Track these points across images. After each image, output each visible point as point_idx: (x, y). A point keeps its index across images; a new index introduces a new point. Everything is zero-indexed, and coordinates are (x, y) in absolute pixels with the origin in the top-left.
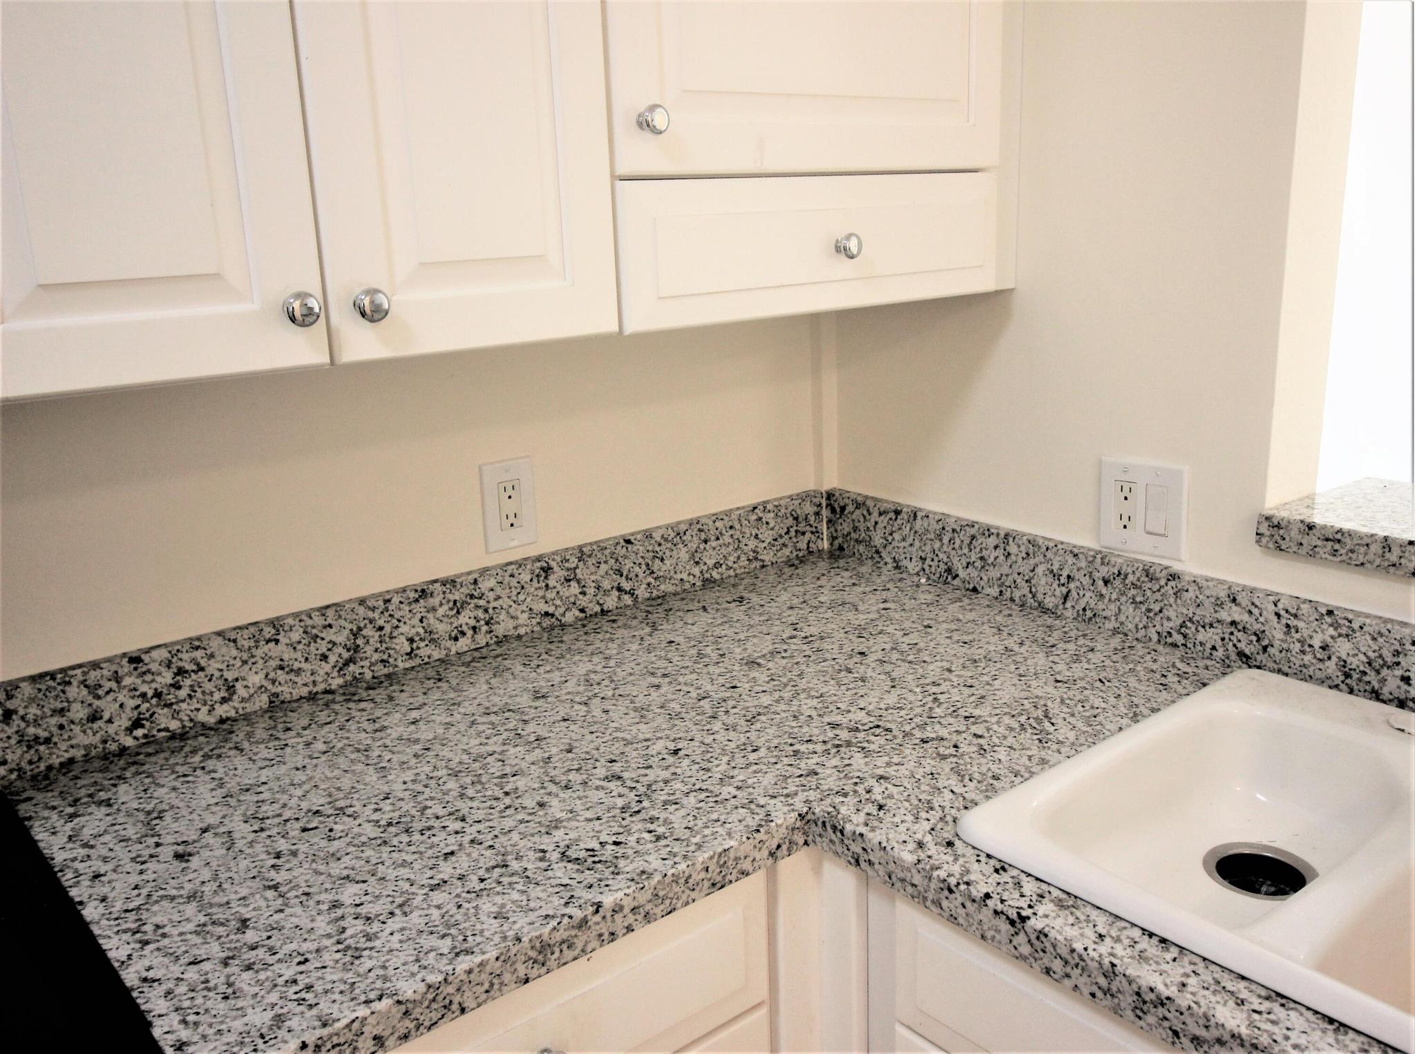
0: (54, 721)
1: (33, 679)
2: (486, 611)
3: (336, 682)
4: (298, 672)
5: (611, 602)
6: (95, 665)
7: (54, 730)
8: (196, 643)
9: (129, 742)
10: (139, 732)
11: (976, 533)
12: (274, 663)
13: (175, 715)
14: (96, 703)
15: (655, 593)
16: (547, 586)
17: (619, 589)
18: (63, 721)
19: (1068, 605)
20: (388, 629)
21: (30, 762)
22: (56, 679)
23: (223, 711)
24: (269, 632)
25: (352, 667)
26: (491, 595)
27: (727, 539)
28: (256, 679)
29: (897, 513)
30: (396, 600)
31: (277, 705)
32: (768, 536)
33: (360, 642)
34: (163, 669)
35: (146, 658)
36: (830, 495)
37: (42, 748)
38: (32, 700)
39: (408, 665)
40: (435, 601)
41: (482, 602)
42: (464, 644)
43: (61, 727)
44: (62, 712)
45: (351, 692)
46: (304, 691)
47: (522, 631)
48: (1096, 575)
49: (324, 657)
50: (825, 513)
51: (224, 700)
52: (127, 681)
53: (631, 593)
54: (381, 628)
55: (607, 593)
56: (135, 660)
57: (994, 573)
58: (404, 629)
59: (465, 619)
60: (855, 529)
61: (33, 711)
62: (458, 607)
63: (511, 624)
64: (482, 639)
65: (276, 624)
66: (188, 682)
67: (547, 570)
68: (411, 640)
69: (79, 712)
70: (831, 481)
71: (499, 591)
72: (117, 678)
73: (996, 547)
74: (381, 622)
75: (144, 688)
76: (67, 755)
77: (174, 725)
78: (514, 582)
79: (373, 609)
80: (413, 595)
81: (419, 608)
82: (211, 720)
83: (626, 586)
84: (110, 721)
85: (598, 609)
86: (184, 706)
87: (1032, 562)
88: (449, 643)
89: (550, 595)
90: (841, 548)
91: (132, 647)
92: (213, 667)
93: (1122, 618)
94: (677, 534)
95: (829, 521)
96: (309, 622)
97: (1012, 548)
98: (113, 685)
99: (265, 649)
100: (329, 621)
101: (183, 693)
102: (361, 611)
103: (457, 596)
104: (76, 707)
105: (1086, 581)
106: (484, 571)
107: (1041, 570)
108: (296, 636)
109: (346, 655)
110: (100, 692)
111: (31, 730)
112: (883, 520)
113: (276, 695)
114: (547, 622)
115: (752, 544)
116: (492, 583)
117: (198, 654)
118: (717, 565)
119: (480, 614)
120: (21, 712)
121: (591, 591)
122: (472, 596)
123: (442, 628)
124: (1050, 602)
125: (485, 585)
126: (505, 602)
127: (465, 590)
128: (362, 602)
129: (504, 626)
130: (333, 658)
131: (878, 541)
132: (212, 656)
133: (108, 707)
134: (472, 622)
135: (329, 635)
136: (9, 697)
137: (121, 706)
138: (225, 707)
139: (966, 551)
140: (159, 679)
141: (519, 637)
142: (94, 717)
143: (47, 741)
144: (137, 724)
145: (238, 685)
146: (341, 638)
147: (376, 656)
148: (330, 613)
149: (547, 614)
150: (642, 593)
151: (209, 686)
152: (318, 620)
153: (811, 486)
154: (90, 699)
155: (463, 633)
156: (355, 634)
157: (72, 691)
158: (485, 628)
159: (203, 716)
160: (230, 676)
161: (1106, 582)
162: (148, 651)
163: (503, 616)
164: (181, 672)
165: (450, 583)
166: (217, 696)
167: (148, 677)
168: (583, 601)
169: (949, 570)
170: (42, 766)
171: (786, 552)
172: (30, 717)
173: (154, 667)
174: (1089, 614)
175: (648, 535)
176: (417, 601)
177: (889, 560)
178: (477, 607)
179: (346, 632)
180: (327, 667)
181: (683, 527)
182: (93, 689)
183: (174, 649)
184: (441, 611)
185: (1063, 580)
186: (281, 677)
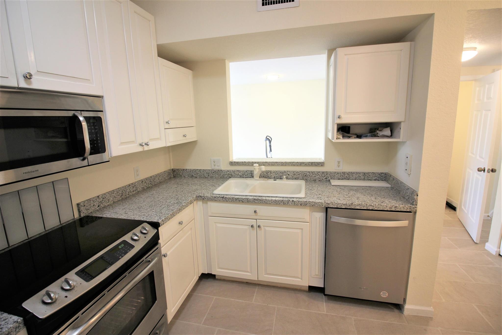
0: (90, 206)
1: (87, 200)
3: (120, 199)
4: (116, 197)
5: (150, 186)
6: (94, 198)
7: (89, 207)
8: (105, 194)
9: (98, 209)
10: (99, 207)
11: (195, 170)
12: (113, 196)
13: (103, 205)
14: (94, 203)
15: (155, 184)
17: (151, 184)
18: (91, 206)
19: (209, 176)
21: (87, 213)
22: (89, 200)
23: (108, 204)
24: (113, 192)
25: (122, 197)
27: (162, 176)
28: (112, 199)
29: (184, 170)
30: (126, 187)
31: (114, 202)
32: (166, 175)
33: (123, 193)
34: (101, 198)
35: (99, 196)
36: (172, 169)
37: (88, 210)
38: (87, 203)
39: (129, 196)
40: (131, 187)
41: (136, 186)
43: (90, 207)
44: (90, 205)
45: (122, 200)
46: (117, 200)
47: (140, 190)
48: (212, 172)
49: (119, 195)
50: (172, 172)
51: (108, 202)
52: (97, 200)
53: (152, 184)
54: (125, 191)
55: (149, 184)
57: (199, 175)
60: (177, 173)
61: (87, 205)
62: (133, 187)
63: (139, 189)
64: (136, 192)
65: (114, 190)
66: (104, 200)
67: (143, 181)
68: (128, 192)
69: (92, 205)
70: (172, 168)
73: (199, 171)
74: (125, 190)
75: (99, 201)
76: (91, 211)
77: (103, 206)
78: (139, 183)
79: (124, 188)
80: (128, 186)
81: (129, 188)
82: (107, 205)
83: (151, 183)
84: (96, 206)
85: (148, 187)
86: (104, 203)
87: (204, 172)
88: (133, 192)
89: (143, 185)
90: (175, 176)
91: (98, 195)
92: (107, 197)
93: (216, 176)
94: (156, 175)
95: (173, 173)
96: (117, 190)
97: (201, 171)
98: (96, 201)
99: (112, 194)
100: (119, 190)
101: (104, 201)
102: (123, 188)
105: (211, 173)
106: (136, 182)
107: (205, 173)
108: (116, 192)
109: (121, 195)
110: (94, 202)
111: (87, 208)
112: (181, 171)
113: (114, 201)
114: (143, 189)
115: (164, 177)
117: (105, 195)
118: (161, 180)
119: (136, 188)
120: (86, 205)
121: (148, 184)
122: (135, 186)
123: (132, 190)
124: (206, 177)
125: (136, 184)
126: (138, 186)
127: (134, 185)
128: (123, 187)
130: (120, 195)
131: (181, 174)
132: (106, 196)
133: (95, 204)
134: (135, 189)
135: (119, 192)
136: (84, 203)
137: (97, 203)
138: (108, 203)
139: (194, 173)
140: (101, 199)
141: (140, 191)
143: (89, 209)
144: (99, 206)
145: (110, 200)
147: (125, 195)
148: (119, 189)
150: (153, 184)
151: (106, 200)
152: (118, 190)
153: (169, 169)
154: (93, 203)
155: (134, 191)
156: (122, 192)
157: (92, 202)
159: (106, 205)
160: (109, 198)
161: (213, 173)
162: (99, 195)
163: (138, 188)
165: (132, 184)
166: (107, 202)
167: (100, 199)
168: (147, 186)
169: (192, 176)
170: (88, 213)
171: (168, 177)
172: (87, 206)
173: (100, 198)
174: (212, 177)
175: (153, 176)
176: (129, 187)
177: (183, 176)
178: (135, 187)
179: (121, 192)
180: (119, 197)
181: (157, 175)
182: (93, 201)
183: (103, 195)
185: (208, 173)
186: (114, 198)
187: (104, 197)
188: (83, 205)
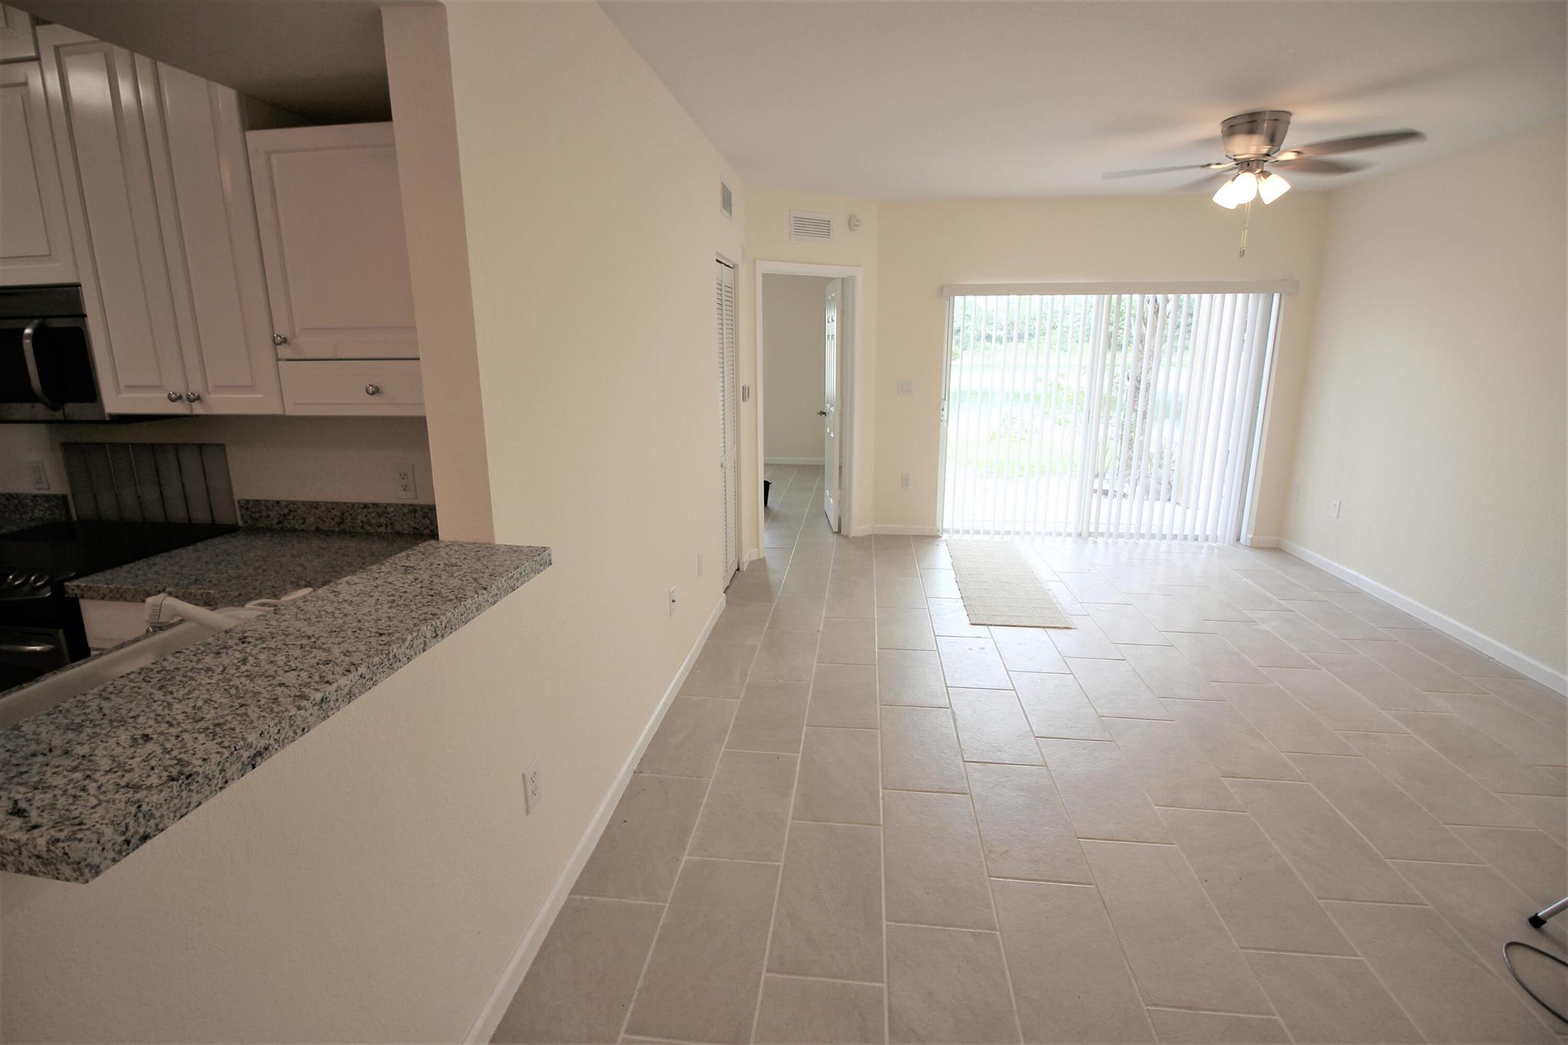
2: (390, 519)
3: (337, 529)
4: (325, 522)
7: (259, 517)
8: (294, 503)
9: (277, 526)
10: (280, 525)
12: (317, 516)
13: (289, 523)
16: (415, 518)
18: (261, 515)
20: (354, 515)
22: (258, 502)
24: (315, 505)
25: (343, 525)
26: (392, 514)
28: (312, 520)
30: (356, 507)
31: (318, 530)
33: (344, 517)
34: (286, 508)
35: (282, 503)
39: (363, 530)
40: (371, 510)
42: (382, 529)
45: (343, 532)
46: (325, 528)
47: (406, 532)
49: (333, 519)
51: (303, 524)
52: (276, 509)
54: (351, 515)
56: (278, 502)
58: (360, 517)
59: (382, 520)
62: (380, 515)
64: (389, 530)
65: (318, 503)
66: (292, 514)
68: (362, 522)
69: (264, 514)
71: (395, 513)
72: (273, 507)
74: (351, 512)
75: (280, 512)
77: (289, 526)
78: (401, 511)
79: (348, 507)
80: (362, 506)
81: (365, 511)
82: (299, 528)
84: (272, 519)
86: (291, 521)
88: (377, 528)
91: (277, 498)
92: (299, 512)
96: (327, 505)
99: (313, 511)
100: (334, 507)
103: (379, 511)
104: (263, 512)
106: (389, 505)
108: (323, 509)
109: (340, 520)
113: (318, 527)
114: (416, 532)
116: (392, 509)
117: (296, 506)
119: (388, 520)
122: (385, 513)
123: (373, 521)
126: (398, 518)
127: (381, 509)
128: (345, 503)
129: (398, 528)
130: (336, 520)
132: (298, 508)
133: (272, 515)
134: (385, 522)
135: (334, 512)
137: (275, 516)
140: (285, 510)
142: (268, 516)
144: (279, 522)
145: (306, 520)
146: (338, 514)
147: (350, 524)
148: (334, 504)
149: (415, 528)
151: (298, 517)
152: (330, 505)
155: (381, 525)
156: (343, 514)
157: (263, 507)
158: (390, 526)
159: (297, 526)
160: (304, 516)
162: (282, 501)
163: (397, 523)
164: (290, 510)
165: (375, 505)
166: (300, 521)
167: (282, 509)
173: (284, 506)
176: (364, 508)
178: (387, 517)
179: (340, 512)
180: (333, 523)
182: (267, 508)
183: (289, 503)
184: (373, 515)
186: (319, 520)
187: (292, 509)
188: (245, 507)
